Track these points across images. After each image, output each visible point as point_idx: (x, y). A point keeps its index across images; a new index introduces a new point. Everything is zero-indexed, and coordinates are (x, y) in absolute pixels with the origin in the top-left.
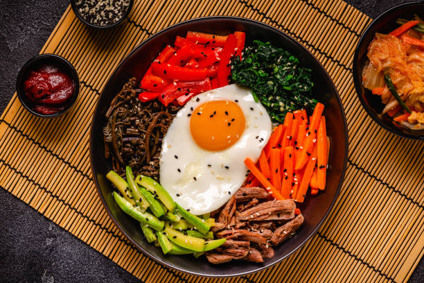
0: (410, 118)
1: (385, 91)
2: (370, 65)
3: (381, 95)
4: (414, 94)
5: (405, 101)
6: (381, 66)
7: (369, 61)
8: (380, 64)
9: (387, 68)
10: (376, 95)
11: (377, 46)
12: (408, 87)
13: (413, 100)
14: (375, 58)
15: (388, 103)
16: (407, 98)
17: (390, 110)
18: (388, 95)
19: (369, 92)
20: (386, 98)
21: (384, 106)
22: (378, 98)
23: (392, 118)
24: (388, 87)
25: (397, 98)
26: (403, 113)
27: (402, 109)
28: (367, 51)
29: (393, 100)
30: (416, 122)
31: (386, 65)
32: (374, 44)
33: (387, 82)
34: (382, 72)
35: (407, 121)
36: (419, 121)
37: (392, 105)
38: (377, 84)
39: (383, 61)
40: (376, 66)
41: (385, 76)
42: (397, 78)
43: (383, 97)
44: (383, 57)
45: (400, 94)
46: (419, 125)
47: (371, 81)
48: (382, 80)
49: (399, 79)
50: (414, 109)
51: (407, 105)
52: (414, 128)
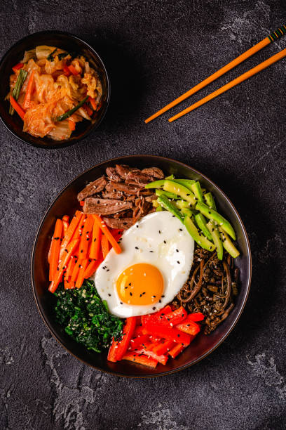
0: (93, 96)
1: (71, 119)
2: (52, 134)
3: (76, 123)
4: (72, 95)
5: (79, 102)
6: (51, 125)
7: (47, 135)
8: (49, 126)
9: (52, 120)
10: (76, 127)
11: (34, 129)
12: (66, 101)
13: (77, 95)
14: (45, 131)
15: (81, 116)
16: (75, 100)
17: (88, 114)
18: (75, 117)
19: (74, 134)
20: (78, 118)
21: (84, 119)
22: (77, 125)
23: (94, 111)
24: (68, 117)
25: (76, 109)
26: (90, 103)
27: (86, 104)
28: (39, 138)
29: (79, 112)
30: (96, 91)
31: (49, 121)
32: (32, 132)
33: (64, 119)
34: (56, 123)
35: (95, 99)
36: (95, 88)
37: (83, 113)
38: (66, 126)
39: (46, 123)
40: (51, 129)
41: (58, 121)
42: (60, 111)
43: (77, 121)
44: (43, 124)
45: (73, 107)
46: (98, 88)
47: (64, 132)
48: (62, 123)
49: (60, 109)
50: (85, 94)
51: (82, 100)
52: (101, 93)
